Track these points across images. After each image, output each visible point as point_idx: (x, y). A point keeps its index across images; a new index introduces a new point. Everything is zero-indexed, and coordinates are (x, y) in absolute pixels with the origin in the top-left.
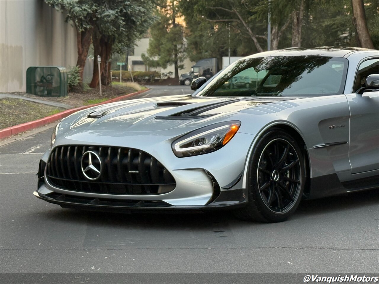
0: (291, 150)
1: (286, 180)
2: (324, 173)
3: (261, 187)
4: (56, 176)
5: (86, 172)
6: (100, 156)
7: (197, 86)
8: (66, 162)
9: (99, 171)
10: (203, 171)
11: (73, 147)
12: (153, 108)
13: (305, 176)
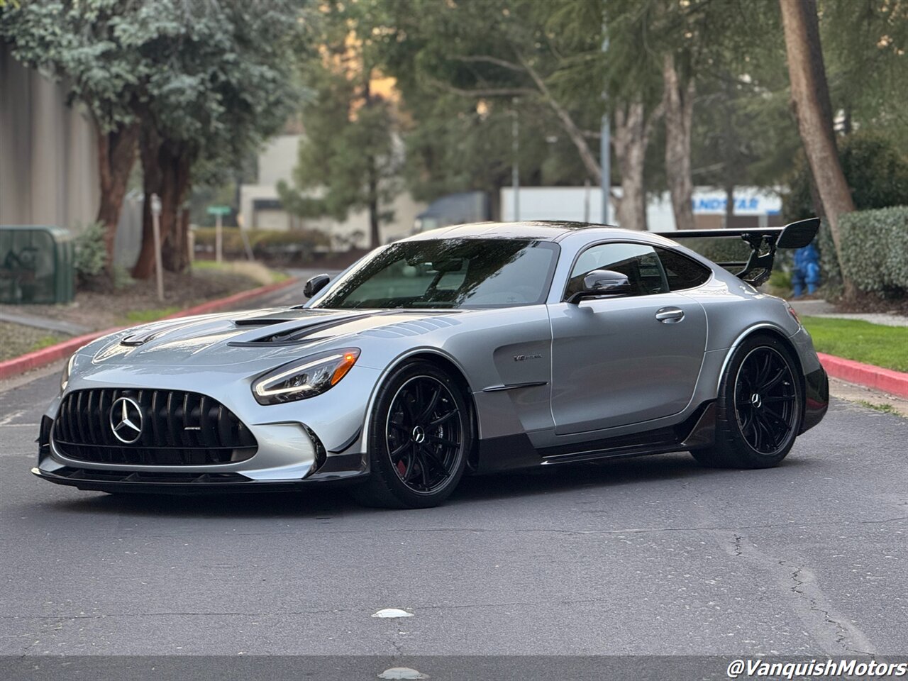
0: (444, 394)
1: (438, 441)
3: (393, 451)
4: (70, 440)
6: (140, 405)
7: (314, 290)
8: (87, 416)
9: (140, 429)
10: (301, 425)
11: (97, 391)
12: (230, 329)
13: (470, 436)
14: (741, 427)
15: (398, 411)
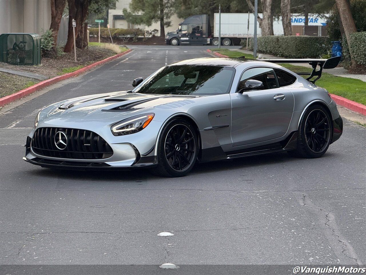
0: (188, 131)
1: (185, 150)
2: (212, 146)
3: (167, 154)
4: (38, 147)
5: (57, 145)
7: (137, 84)
8: (45, 138)
9: (66, 144)
10: (130, 144)
11: (49, 128)
12: (102, 103)
13: (198, 148)
14: (307, 142)
15: (169, 138)
